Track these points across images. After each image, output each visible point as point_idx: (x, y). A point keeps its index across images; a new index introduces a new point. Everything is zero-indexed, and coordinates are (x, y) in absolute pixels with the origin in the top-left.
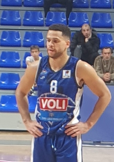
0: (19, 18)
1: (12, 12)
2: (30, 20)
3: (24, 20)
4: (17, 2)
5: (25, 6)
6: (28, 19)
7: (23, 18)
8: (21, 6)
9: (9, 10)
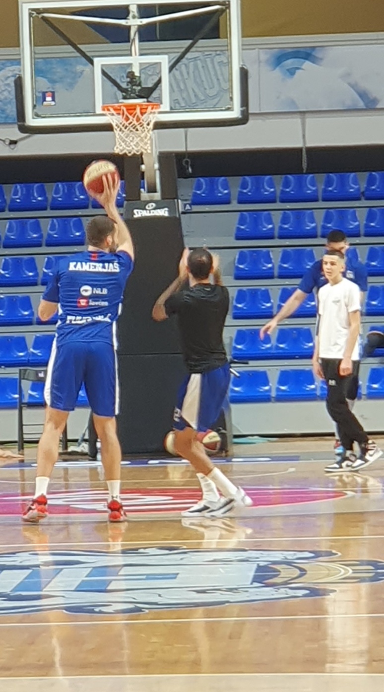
0: (357, 223)
1: (342, 212)
2: (377, 224)
3: (367, 226)
4: (352, 192)
5: (368, 199)
6: (372, 224)
7: (365, 222)
8: (358, 199)
9: (337, 210)
